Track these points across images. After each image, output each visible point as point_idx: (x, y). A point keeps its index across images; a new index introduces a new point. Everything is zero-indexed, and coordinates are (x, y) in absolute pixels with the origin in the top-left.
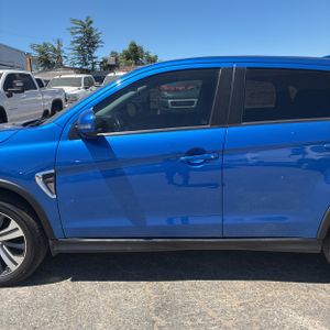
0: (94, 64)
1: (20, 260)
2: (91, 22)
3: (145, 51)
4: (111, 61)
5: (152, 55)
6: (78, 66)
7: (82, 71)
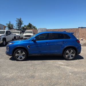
0: (21, 28)
1: (24, 57)
2: (21, 19)
3: (32, 25)
4: (25, 28)
5: (34, 26)
6: (17, 29)
7: (18, 30)
